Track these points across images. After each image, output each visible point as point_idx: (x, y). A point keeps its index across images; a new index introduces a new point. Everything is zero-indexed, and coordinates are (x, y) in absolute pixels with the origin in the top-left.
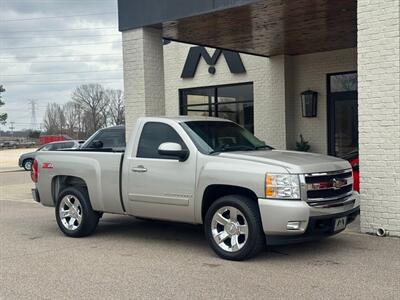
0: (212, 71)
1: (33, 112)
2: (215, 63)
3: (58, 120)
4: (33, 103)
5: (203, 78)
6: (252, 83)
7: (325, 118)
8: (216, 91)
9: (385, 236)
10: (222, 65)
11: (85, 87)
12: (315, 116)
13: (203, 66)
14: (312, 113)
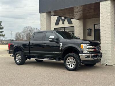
0: (63, 23)
1: (12, 34)
2: (64, 21)
3: (19, 37)
4: (12, 32)
5: (61, 25)
6: (74, 26)
7: (94, 36)
8: (64, 28)
9: (107, 65)
10: (66, 22)
11: (27, 27)
12: (91, 35)
13: (61, 22)
14: (90, 34)
